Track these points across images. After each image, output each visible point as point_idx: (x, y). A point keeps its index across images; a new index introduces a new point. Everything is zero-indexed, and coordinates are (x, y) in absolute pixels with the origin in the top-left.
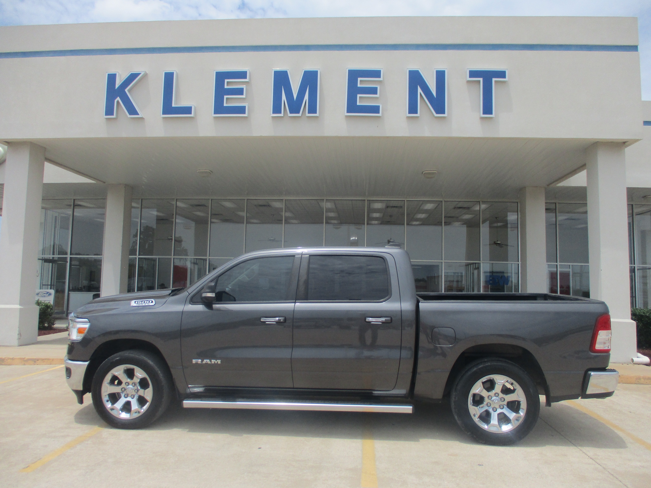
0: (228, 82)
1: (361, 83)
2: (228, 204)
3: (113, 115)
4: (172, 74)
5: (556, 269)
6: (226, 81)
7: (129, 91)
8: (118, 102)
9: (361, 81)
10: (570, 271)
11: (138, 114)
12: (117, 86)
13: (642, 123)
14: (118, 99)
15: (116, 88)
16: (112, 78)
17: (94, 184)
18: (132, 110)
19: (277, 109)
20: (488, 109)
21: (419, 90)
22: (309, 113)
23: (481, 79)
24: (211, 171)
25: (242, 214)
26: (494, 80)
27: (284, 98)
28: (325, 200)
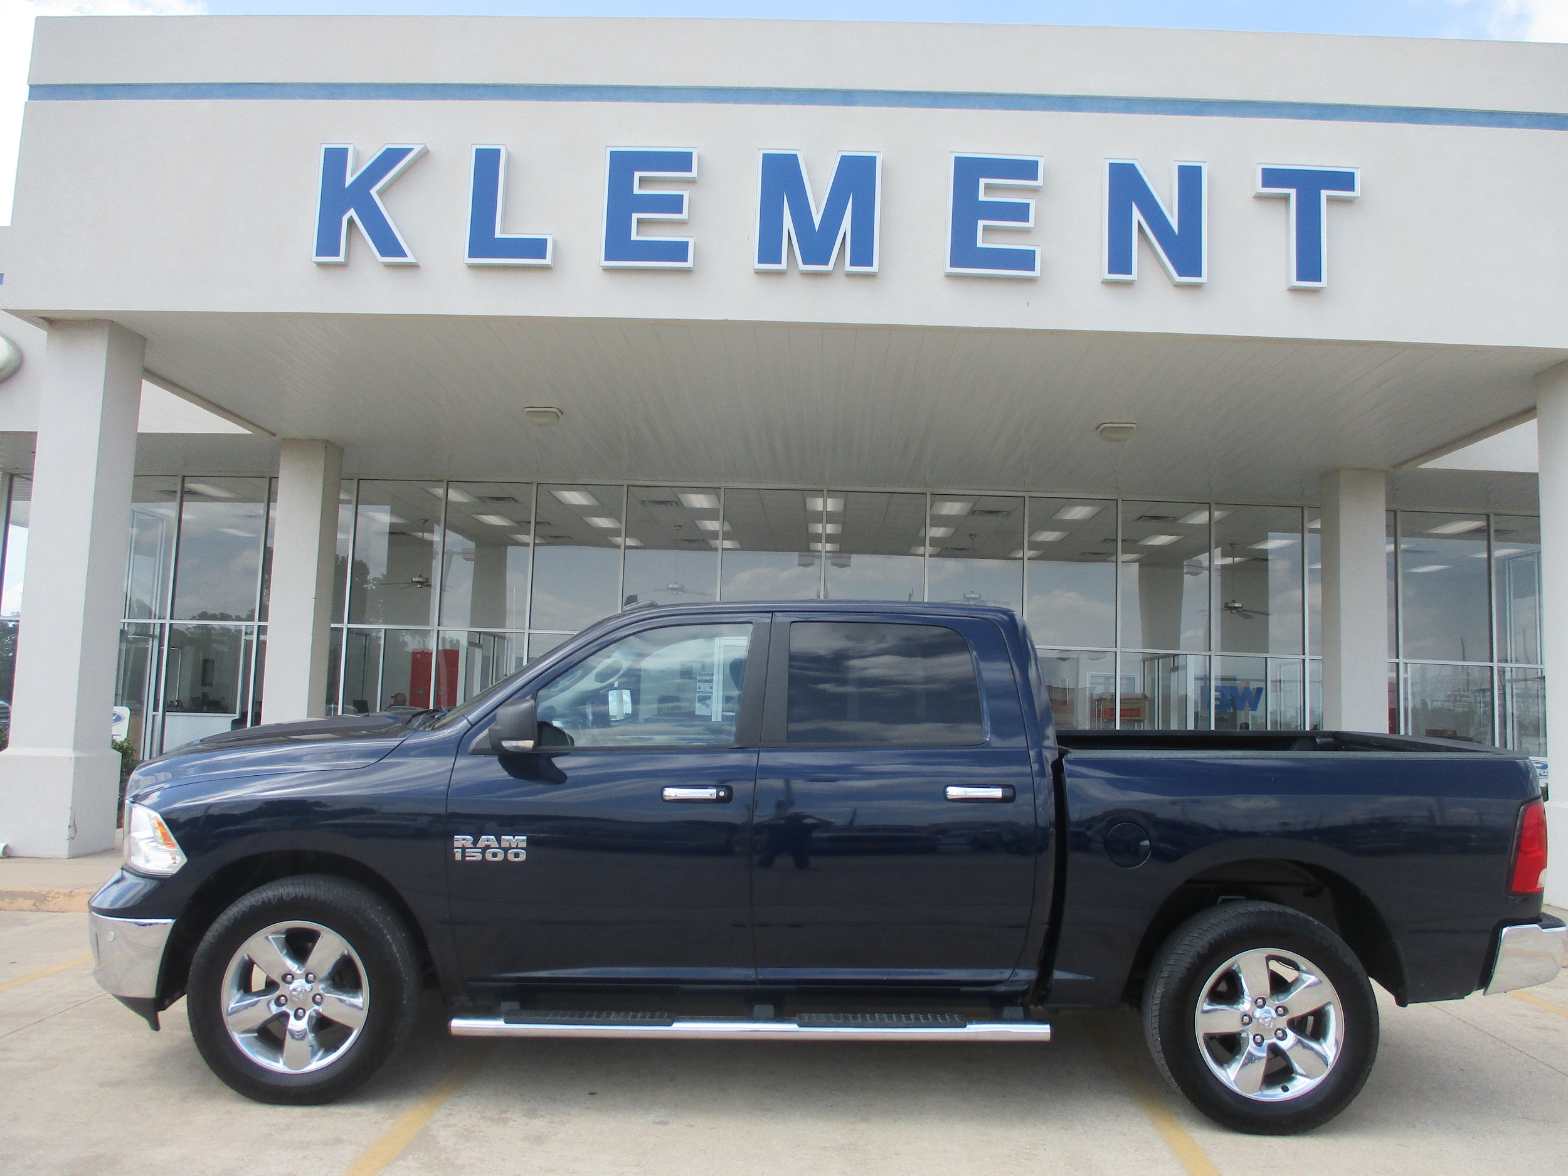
0: (641, 180)
1: (987, 191)
2: (574, 498)
3: (336, 253)
4: (497, 152)
6: (637, 175)
7: (381, 193)
8: (351, 222)
9: (987, 186)
11: (405, 255)
12: (349, 180)
14: (352, 213)
15: (347, 184)
16: (335, 160)
18: (388, 244)
19: (769, 250)
20: (1309, 267)
21: (1137, 216)
22: (852, 264)
23: (1292, 192)
24: (560, 410)
25: (603, 523)
26: (1324, 194)
27: (788, 223)
28: (825, 491)
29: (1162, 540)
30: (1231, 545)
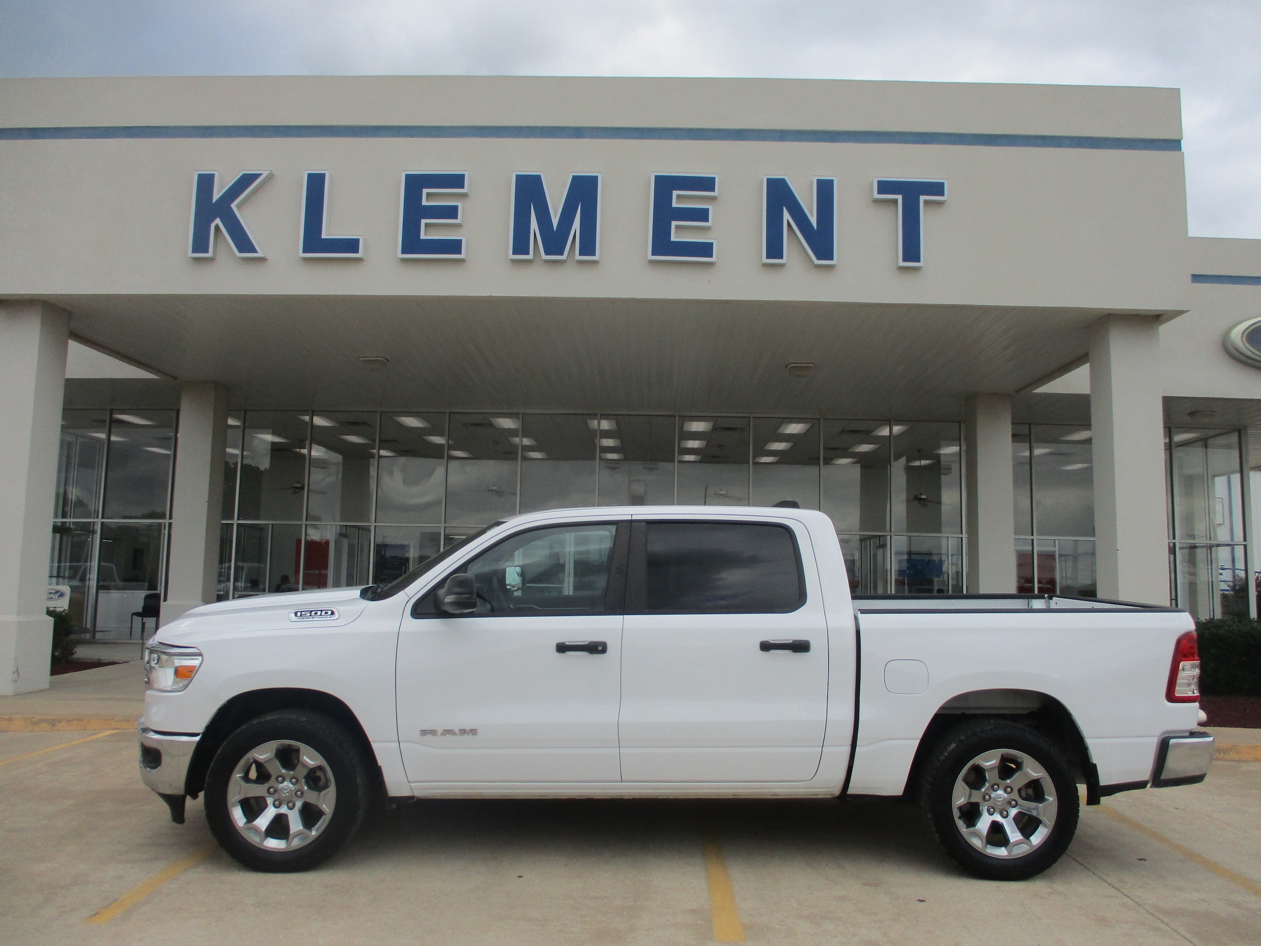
0: (428, 195)
1: (678, 200)
2: (412, 422)
3: (207, 251)
4: (322, 177)
5: (1030, 548)
6: (425, 191)
7: (239, 207)
8: (217, 228)
9: (678, 196)
10: (1055, 552)
11: (255, 251)
12: (216, 197)
13: (1190, 278)
14: (218, 221)
15: (214, 201)
16: (206, 182)
17: (156, 380)
18: (244, 243)
19: (521, 245)
20: (912, 251)
21: (786, 216)
22: (580, 254)
23: (899, 197)
24: (386, 359)
25: (438, 440)
26: (922, 198)
27: (534, 225)
28: (599, 416)
29: (865, 448)
30: (918, 451)
